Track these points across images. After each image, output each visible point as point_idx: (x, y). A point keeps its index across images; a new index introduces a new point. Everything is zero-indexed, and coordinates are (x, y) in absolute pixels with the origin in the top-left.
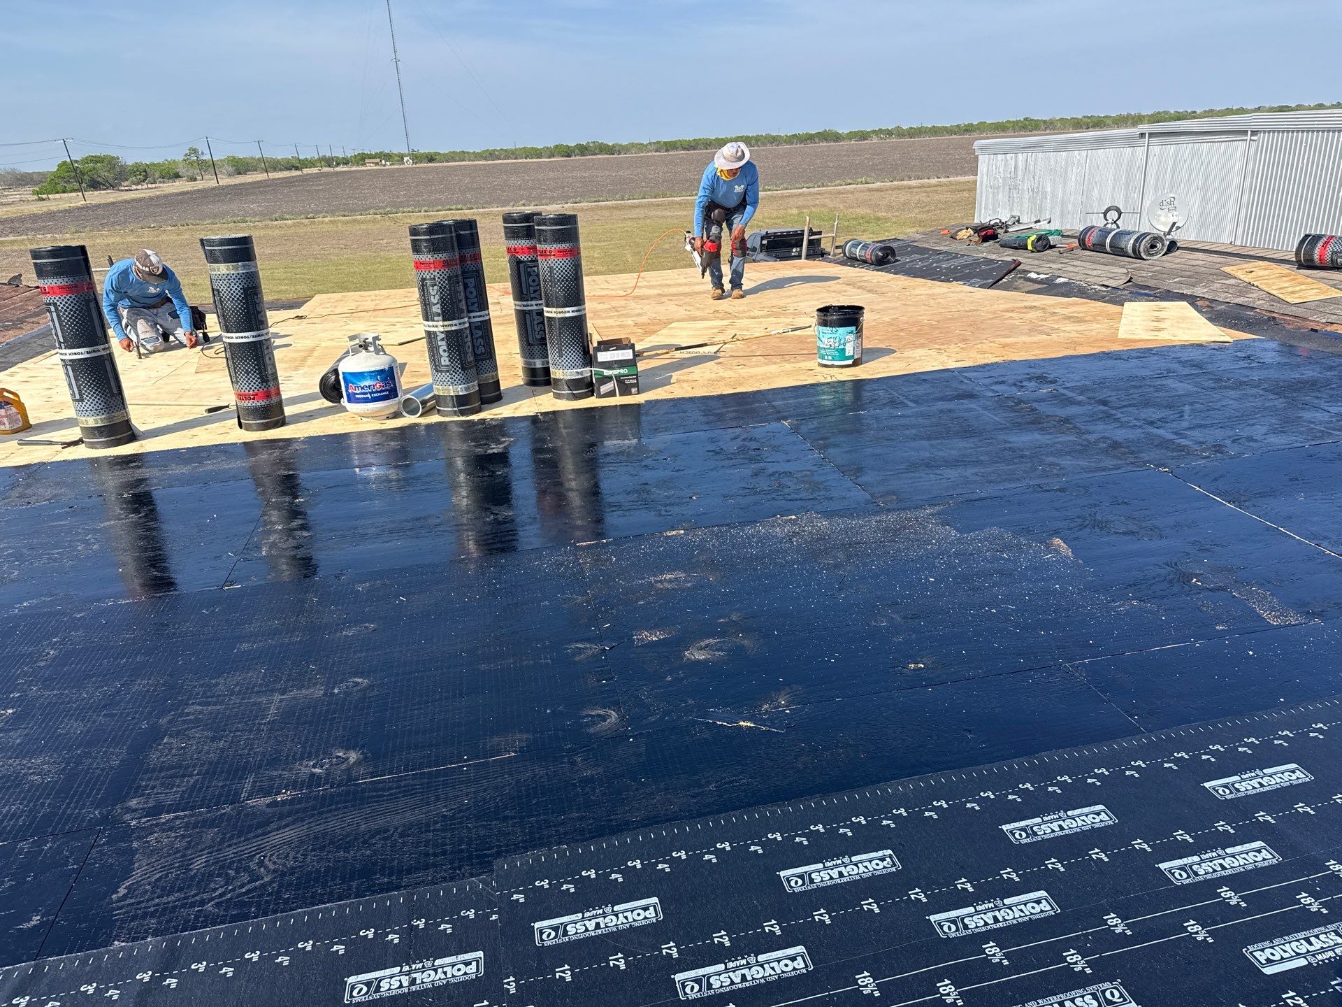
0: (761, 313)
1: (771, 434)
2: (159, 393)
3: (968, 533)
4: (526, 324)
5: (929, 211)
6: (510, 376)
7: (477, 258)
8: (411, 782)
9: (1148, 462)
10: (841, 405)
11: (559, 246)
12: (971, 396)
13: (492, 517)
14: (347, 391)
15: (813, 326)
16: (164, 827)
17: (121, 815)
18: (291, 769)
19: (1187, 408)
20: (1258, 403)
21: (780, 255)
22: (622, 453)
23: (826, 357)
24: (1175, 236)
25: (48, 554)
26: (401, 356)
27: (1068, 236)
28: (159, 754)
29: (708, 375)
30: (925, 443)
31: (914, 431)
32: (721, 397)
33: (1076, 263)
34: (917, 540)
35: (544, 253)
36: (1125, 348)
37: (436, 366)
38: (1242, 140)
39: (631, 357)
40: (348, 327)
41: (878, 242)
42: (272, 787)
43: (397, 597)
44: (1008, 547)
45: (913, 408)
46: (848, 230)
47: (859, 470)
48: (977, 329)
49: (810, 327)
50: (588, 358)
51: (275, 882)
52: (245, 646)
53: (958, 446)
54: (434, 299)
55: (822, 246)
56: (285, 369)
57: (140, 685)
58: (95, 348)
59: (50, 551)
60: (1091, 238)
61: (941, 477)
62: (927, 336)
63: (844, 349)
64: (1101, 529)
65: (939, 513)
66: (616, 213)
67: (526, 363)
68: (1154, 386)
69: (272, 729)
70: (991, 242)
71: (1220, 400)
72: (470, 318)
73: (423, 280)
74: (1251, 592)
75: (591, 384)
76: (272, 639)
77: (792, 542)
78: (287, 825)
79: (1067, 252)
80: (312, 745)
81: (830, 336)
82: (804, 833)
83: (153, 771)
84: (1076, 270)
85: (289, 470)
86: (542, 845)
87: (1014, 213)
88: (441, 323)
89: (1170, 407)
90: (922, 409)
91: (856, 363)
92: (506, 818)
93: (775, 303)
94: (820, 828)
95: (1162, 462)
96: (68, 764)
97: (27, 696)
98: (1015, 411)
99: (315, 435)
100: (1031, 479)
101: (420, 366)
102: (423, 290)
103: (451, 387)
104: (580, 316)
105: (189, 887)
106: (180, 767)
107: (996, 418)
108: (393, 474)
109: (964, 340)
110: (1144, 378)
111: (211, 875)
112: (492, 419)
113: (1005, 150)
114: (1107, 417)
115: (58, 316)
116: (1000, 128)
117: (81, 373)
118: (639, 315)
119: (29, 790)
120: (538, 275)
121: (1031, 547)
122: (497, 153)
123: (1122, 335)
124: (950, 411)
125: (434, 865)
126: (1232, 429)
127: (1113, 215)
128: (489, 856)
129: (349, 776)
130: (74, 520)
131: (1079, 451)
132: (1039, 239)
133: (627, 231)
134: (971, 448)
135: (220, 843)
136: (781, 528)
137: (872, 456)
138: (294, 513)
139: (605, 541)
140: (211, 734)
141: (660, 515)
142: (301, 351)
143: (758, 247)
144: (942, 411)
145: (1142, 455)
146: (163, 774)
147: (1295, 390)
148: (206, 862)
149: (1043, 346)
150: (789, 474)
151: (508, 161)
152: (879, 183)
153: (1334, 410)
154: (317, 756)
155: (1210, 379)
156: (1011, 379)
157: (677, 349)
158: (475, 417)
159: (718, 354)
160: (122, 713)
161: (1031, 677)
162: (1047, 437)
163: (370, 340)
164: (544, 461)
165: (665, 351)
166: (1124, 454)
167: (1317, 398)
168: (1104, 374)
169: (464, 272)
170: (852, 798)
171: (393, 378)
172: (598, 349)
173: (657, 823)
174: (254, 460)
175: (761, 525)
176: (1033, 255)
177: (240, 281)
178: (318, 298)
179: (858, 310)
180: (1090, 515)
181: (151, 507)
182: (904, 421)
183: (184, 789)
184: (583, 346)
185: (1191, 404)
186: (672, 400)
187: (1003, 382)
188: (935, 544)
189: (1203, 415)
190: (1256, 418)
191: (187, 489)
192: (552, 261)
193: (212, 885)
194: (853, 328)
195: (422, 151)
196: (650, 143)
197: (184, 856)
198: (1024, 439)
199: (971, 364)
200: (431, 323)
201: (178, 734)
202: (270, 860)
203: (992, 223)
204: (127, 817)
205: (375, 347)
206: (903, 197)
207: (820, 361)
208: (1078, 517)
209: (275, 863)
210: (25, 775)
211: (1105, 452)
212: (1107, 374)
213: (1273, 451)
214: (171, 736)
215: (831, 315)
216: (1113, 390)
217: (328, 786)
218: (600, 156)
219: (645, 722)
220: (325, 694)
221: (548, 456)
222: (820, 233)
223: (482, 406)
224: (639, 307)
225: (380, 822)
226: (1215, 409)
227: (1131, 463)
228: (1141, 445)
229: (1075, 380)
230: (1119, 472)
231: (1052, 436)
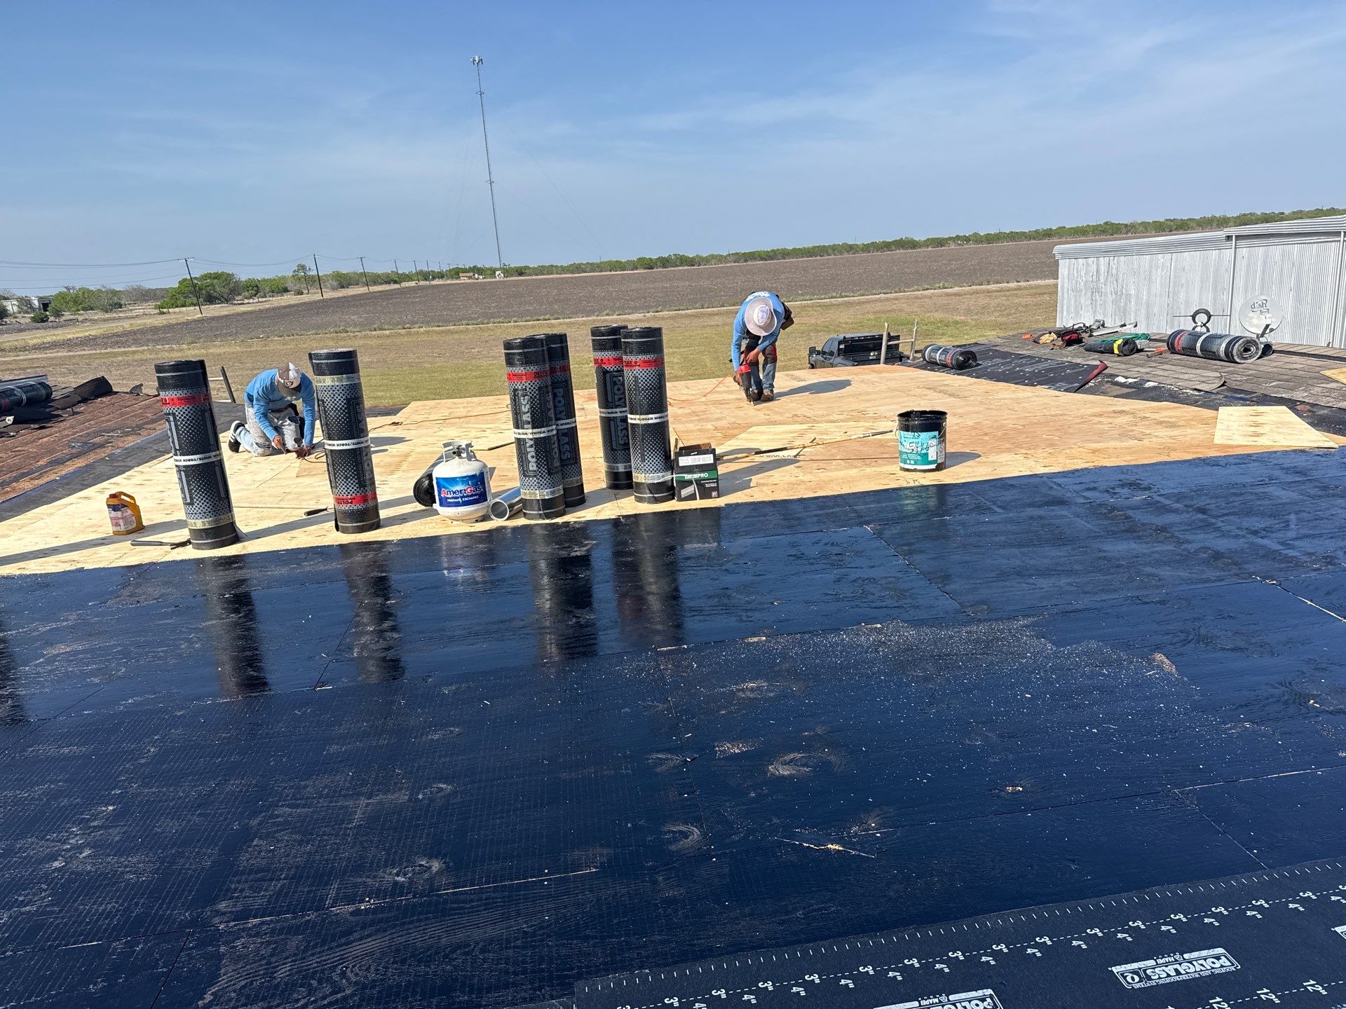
0: (841, 417)
1: (854, 539)
2: (262, 496)
3: (1064, 646)
4: (610, 431)
5: (1008, 315)
6: (593, 480)
7: (566, 369)
8: (492, 895)
9: (1253, 573)
10: (924, 510)
11: (644, 357)
12: (1062, 502)
13: (574, 620)
14: (439, 495)
15: (894, 431)
16: (250, 932)
17: (211, 918)
18: (375, 877)
19: (1293, 517)
21: (858, 359)
22: (702, 556)
23: (908, 462)
24: (1268, 338)
25: (154, 652)
26: (490, 460)
27: (1155, 340)
28: (249, 857)
29: (787, 478)
30: (1015, 551)
31: (1003, 538)
32: (801, 500)
33: (1166, 367)
34: (1011, 653)
35: (629, 364)
36: (1223, 454)
37: (524, 471)
38: (1335, 241)
39: (712, 462)
40: (441, 433)
41: (958, 346)
42: (356, 895)
43: (481, 700)
44: (1107, 663)
45: (1001, 515)
46: (927, 334)
47: (947, 578)
48: (1065, 433)
49: (891, 431)
50: (669, 463)
51: (356, 995)
52: (334, 748)
53: (1052, 555)
54: (525, 409)
55: (900, 350)
56: (381, 474)
57: (233, 785)
58: (208, 455)
59: (155, 649)
60: (1180, 342)
61: (1034, 587)
62: (1013, 441)
63: (927, 454)
64: (1207, 644)
65: (1033, 625)
66: (695, 322)
67: (609, 467)
68: (1256, 494)
69: (357, 834)
70: (1076, 346)
71: (1328, 509)
72: (557, 425)
73: (515, 390)
75: (672, 488)
76: (361, 741)
77: (878, 652)
78: (369, 936)
79: (1155, 356)
80: (396, 853)
81: (912, 440)
82: (897, 967)
83: (243, 873)
84: (1166, 374)
85: (382, 572)
86: (623, 968)
87: (1100, 317)
88: (530, 431)
89: (1275, 515)
90: (1011, 515)
91: (940, 467)
92: (587, 938)
93: (855, 406)
94: (915, 962)
95: (1269, 574)
96: (162, 863)
97: (127, 792)
98: (1108, 519)
99: (408, 537)
100: (1129, 590)
101: (509, 470)
102: (515, 400)
103: (537, 492)
104: (663, 423)
105: (273, 996)
106: (268, 871)
107: (1088, 526)
108: (478, 575)
109: (1052, 445)
110: (1244, 486)
111: (294, 985)
112: (575, 522)
113: (1085, 255)
114: (1207, 526)
115: (176, 425)
116: (1081, 233)
117: (193, 478)
118: (718, 419)
119: (125, 889)
120: (623, 384)
121: (1131, 662)
122: (583, 266)
123: (1218, 440)
124: (1040, 517)
125: (514, 984)
127: (1202, 318)
128: (570, 977)
129: (432, 885)
130: (178, 619)
131: (1178, 562)
132: (1126, 343)
133: (706, 337)
134: (1064, 557)
135: (304, 951)
136: (865, 636)
137: (959, 563)
138: (384, 614)
139: (686, 646)
140: (298, 837)
141: (741, 621)
142: (396, 456)
143: (835, 351)
144: (1031, 518)
145: (1246, 566)
146: (252, 877)
148: (290, 970)
149: (1134, 452)
150: (872, 580)
151: (593, 274)
152: (957, 288)
154: (400, 865)
155: (1316, 487)
156: (1103, 485)
157: (757, 453)
158: (559, 520)
159: (798, 458)
160: (215, 814)
161: (1139, 804)
162: (1144, 546)
163: (464, 446)
164: (625, 564)
165: (744, 455)
166: (1227, 565)
168: (1201, 481)
169: (553, 383)
170: (948, 931)
171: (483, 483)
172: (679, 454)
173: (742, 950)
174: (349, 561)
175: (845, 633)
176: (1120, 359)
177: (343, 392)
178: (414, 405)
179: (941, 415)
180: (1194, 629)
181: (250, 607)
182: (992, 528)
183: (272, 893)
184: (666, 453)
185: (1297, 513)
186: (751, 503)
187: (1094, 489)
188: (1031, 658)
189: (1310, 524)
191: (285, 589)
192: (637, 371)
193: (295, 996)
194: (936, 433)
195: (512, 266)
196: (729, 255)
197: (269, 963)
198: (1119, 548)
199: (1060, 470)
200: (521, 431)
201: (268, 835)
202: (352, 972)
203: (1076, 327)
204: (216, 920)
205: (468, 453)
206: (982, 301)
207: (902, 465)
208: (1182, 632)
209: (357, 975)
210: (122, 873)
211: (1206, 563)
212: (1205, 481)
214: (260, 838)
215: (913, 420)
216: (1211, 498)
217: (410, 896)
218: (681, 268)
219: (727, 841)
220: (410, 800)
221: (629, 559)
222: (897, 338)
223: (567, 509)
224: (718, 411)
225: (461, 936)
226: (1322, 519)
227: (1236, 575)
228: (1246, 555)
229: (1170, 487)
230: (1223, 583)
231: (1150, 545)
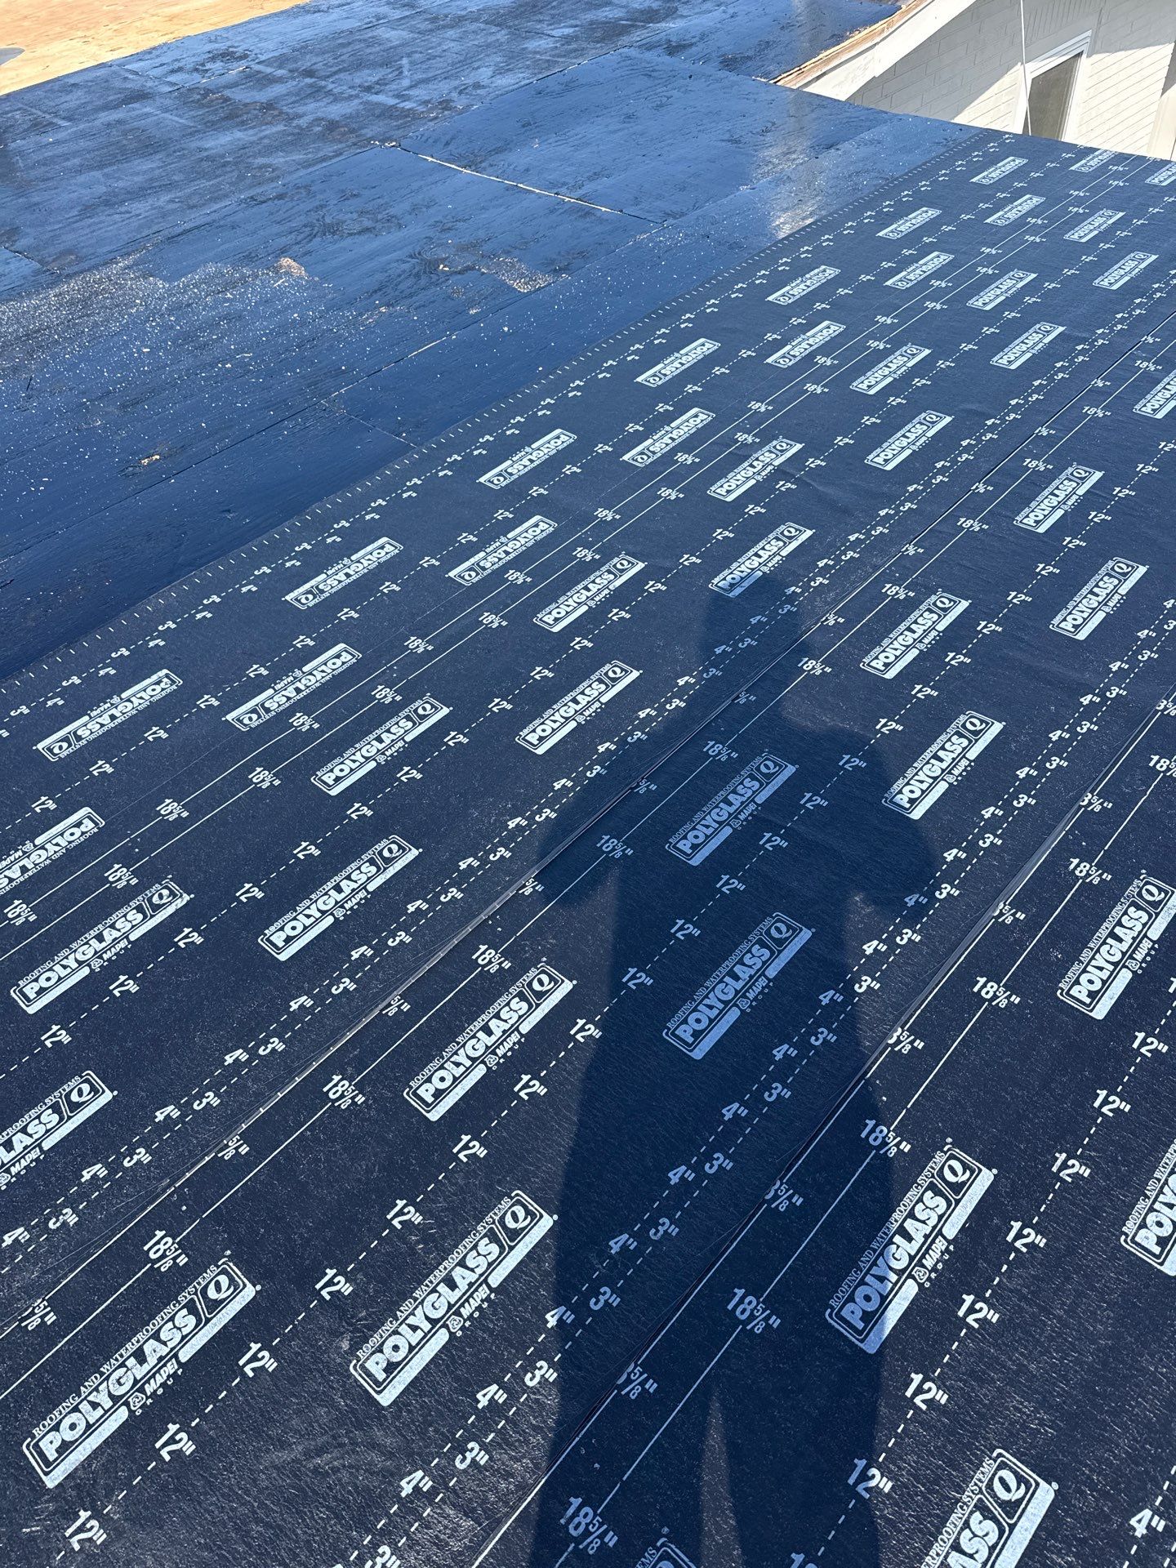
3: (179, 279)
9: (371, 138)
12: (143, 96)
19: (405, 61)
20: (480, 40)
30: (97, 174)
31: (77, 160)
44: (231, 285)
45: (68, 129)
47: (13, 231)
53: (143, 168)
62: (64, 22)
64: (334, 234)
65: (136, 263)
68: (365, 40)
71: (440, 44)
74: (498, 264)
89: (386, 64)
90: (82, 126)
95: (387, 135)
98: (203, 106)
100: (241, 192)
107: (181, 121)
109: (116, 18)
110: (351, 32)
114: (316, 92)
121: (257, 276)
124: (120, 122)
126: (457, 78)
131: (291, 143)
134: (159, 168)
144: (109, 125)
145: (363, 132)
147: (516, 17)
153: (557, 33)
155: (426, 20)
156: (189, 63)
161: (287, 428)
162: (251, 132)
166: (344, 134)
167: (540, 21)
168: (304, 36)
180: (318, 220)
182: (60, 149)
185: (409, 55)
187: (180, 69)
188: (141, 305)
189: (424, 66)
190: (480, 60)
198: (221, 141)
199: (133, 51)
208: (305, 226)
211: (321, 137)
212: (307, 34)
213: (501, 95)
216: (317, 55)
226: (434, 58)
227: (355, 144)
228: (362, 119)
229: (269, 48)
230: (340, 158)
231: (256, 130)
